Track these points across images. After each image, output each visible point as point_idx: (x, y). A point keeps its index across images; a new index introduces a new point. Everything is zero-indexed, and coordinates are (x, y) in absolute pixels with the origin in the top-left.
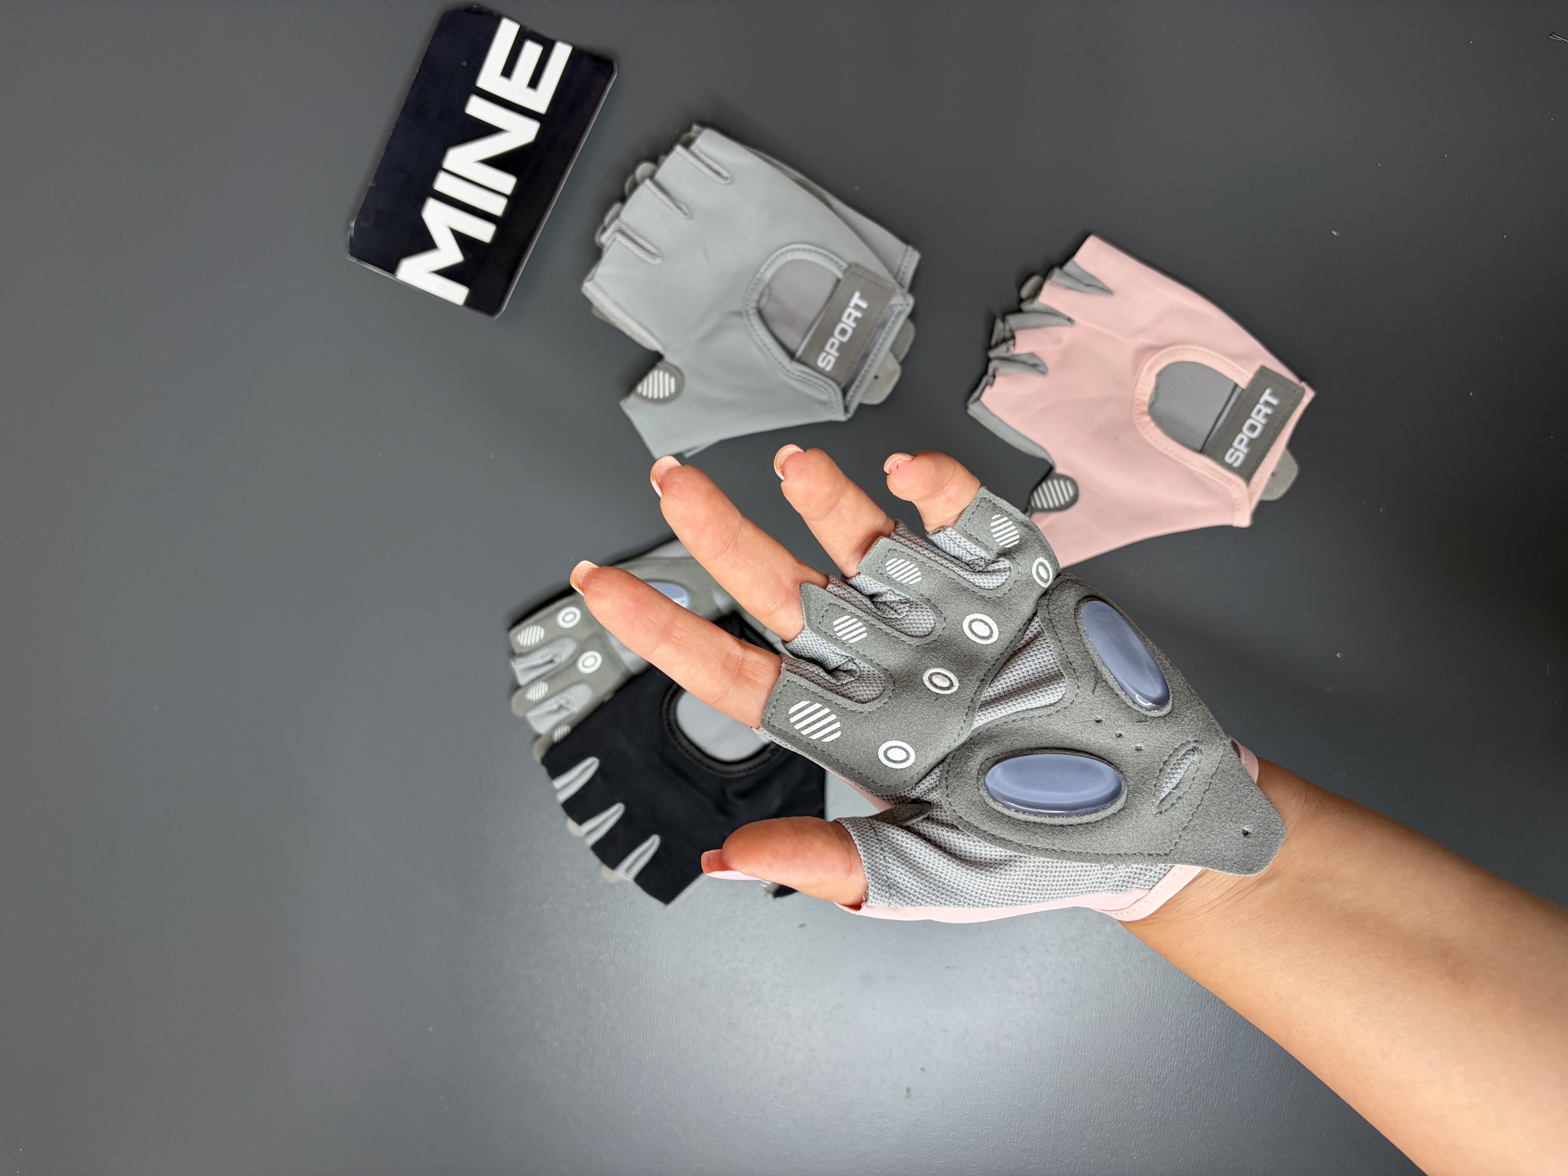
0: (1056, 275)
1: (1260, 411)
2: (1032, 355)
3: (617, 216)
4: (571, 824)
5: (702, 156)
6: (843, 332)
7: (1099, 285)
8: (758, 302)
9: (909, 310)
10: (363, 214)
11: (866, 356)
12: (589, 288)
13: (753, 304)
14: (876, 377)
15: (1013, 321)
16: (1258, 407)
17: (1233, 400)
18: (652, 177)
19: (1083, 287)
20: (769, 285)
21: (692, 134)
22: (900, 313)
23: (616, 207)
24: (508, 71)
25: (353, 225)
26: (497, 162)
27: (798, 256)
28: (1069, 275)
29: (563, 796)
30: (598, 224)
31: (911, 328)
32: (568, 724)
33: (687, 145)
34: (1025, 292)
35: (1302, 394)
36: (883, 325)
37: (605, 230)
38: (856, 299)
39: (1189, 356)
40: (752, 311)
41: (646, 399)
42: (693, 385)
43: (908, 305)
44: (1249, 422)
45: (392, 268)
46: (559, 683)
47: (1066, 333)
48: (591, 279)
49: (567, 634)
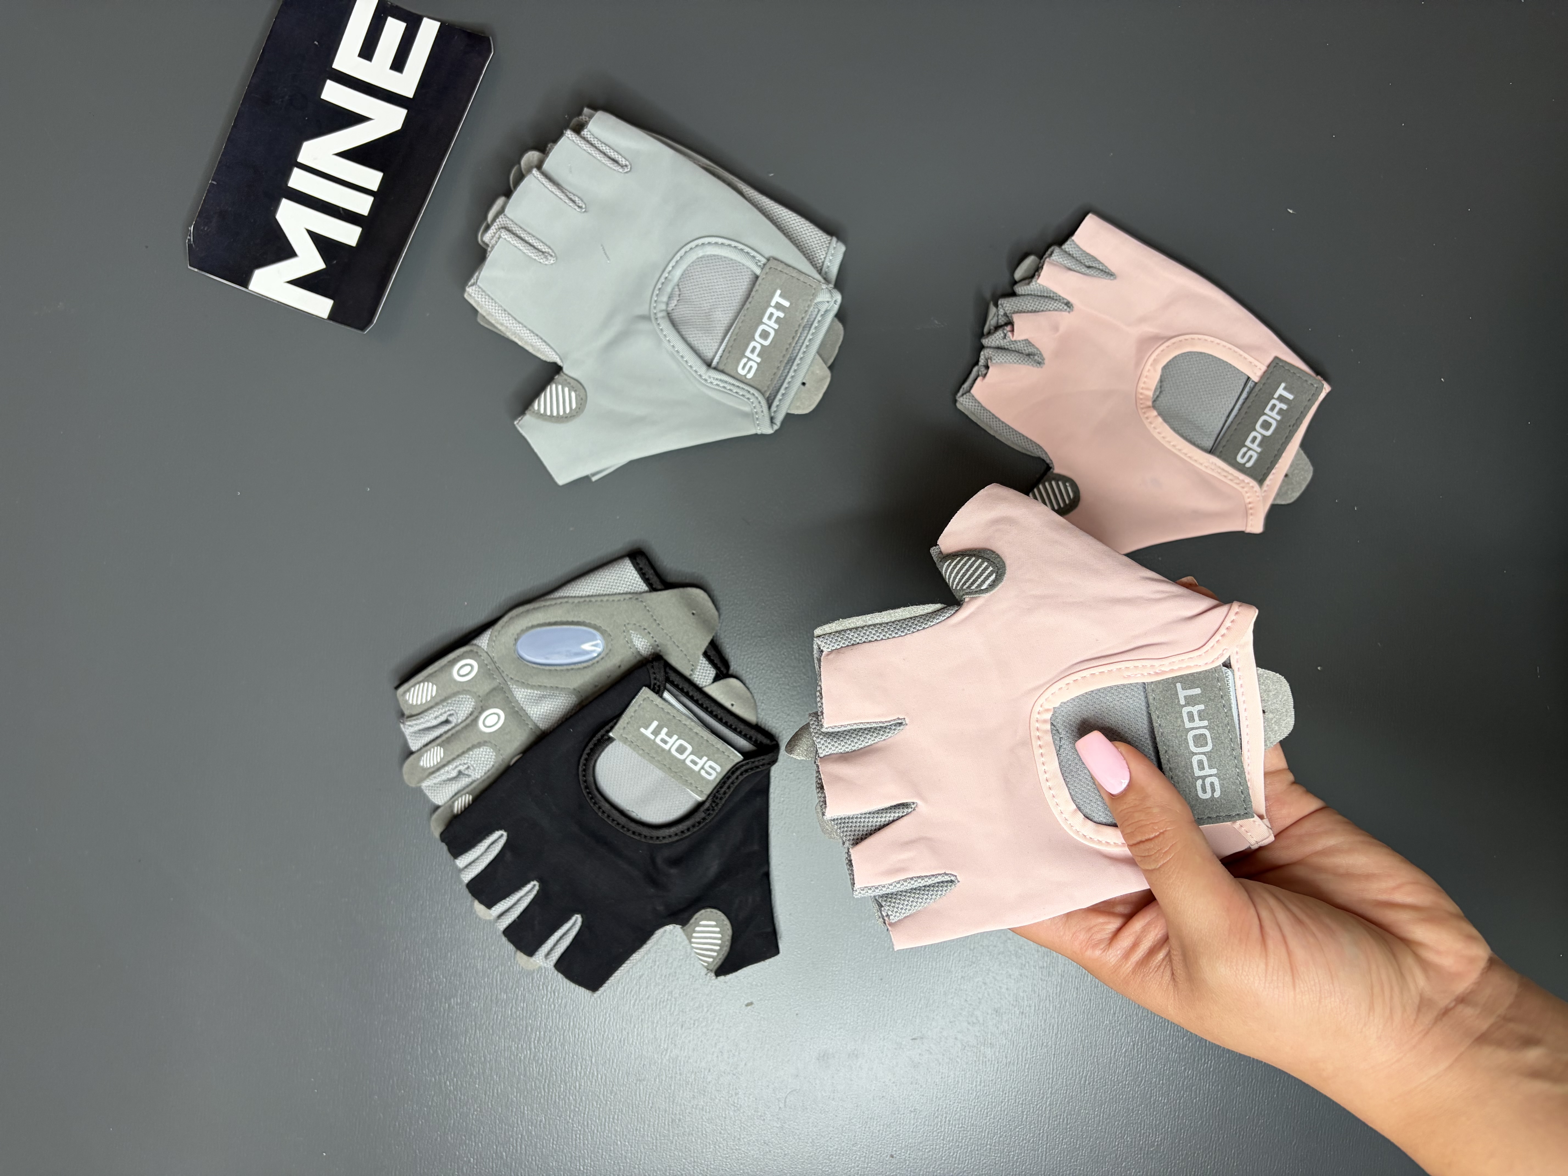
0: (1056, 254)
1: (1274, 406)
2: (1031, 343)
3: (502, 211)
4: (479, 908)
5: (595, 142)
6: (765, 335)
7: (1100, 266)
8: (667, 304)
9: (836, 308)
10: (203, 216)
12: (473, 294)
13: (662, 307)
14: (803, 385)
15: (1008, 305)
18: (539, 167)
19: (1084, 270)
20: (678, 286)
21: (583, 118)
22: (827, 312)
23: (500, 201)
24: (367, 51)
26: (359, 155)
27: (710, 251)
28: (1070, 256)
29: (468, 876)
30: (480, 221)
31: (839, 327)
32: (469, 793)
33: (578, 129)
34: (1021, 272)
36: (809, 324)
37: (488, 227)
38: (777, 298)
39: (1199, 346)
40: (661, 315)
41: (543, 417)
42: (597, 400)
43: (835, 302)
44: (1262, 419)
45: (244, 279)
46: (457, 747)
48: (474, 284)
49: (463, 689)
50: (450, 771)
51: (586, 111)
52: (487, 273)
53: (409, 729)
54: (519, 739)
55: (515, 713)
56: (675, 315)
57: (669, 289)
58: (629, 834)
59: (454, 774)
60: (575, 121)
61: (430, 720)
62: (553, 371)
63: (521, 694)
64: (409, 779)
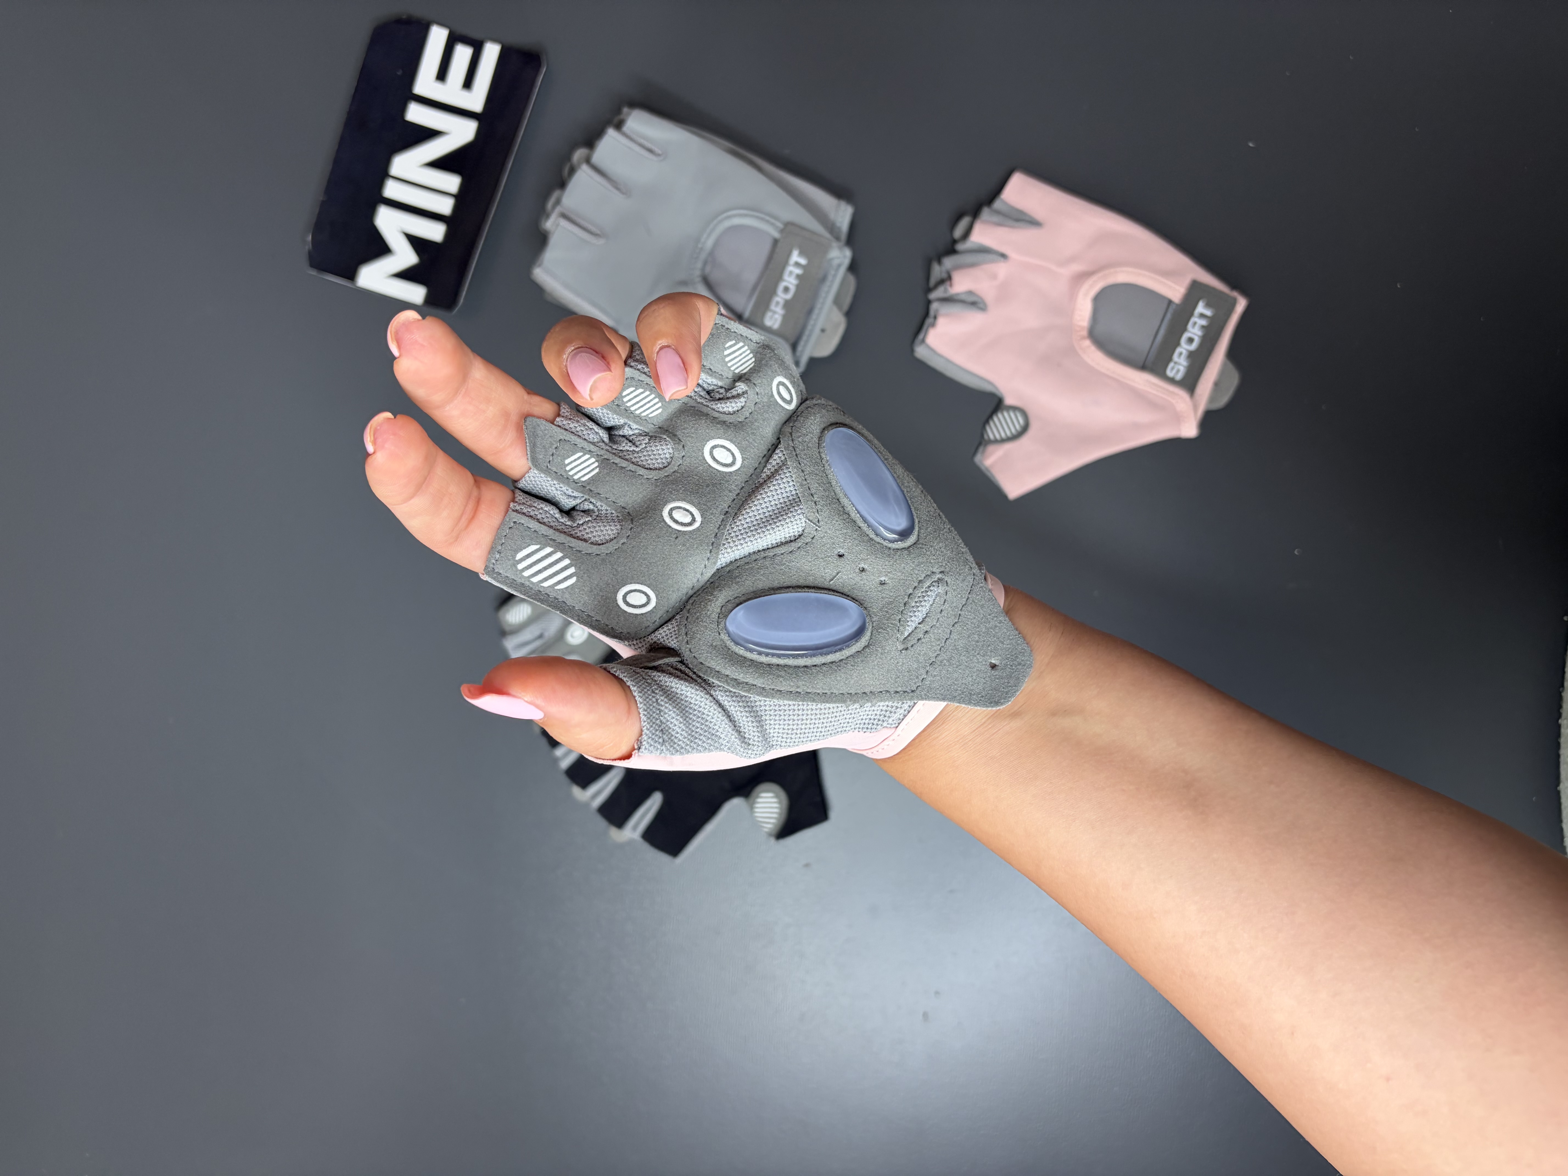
0: (986, 213)
1: (1195, 323)
2: (970, 293)
3: (558, 202)
4: (576, 789)
5: (633, 136)
6: (786, 289)
7: (1027, 219)
9: (847, 262)
10: (318, 227)
11: (810, 312)
12: (540, 274)
14: (823, 331)
15: (948, 262)
16: (1193, 320)
17: (1169, 316)
18: (588, 160)
19: (1012, 223)
20: (712, 253)
21: (623, 115)
22: (839, 266)
23: (556, 194)
24: (442, 75)
25: (310, 238)
26: (442, 164)
27: (737, 221)
28: (998, 212)
29: (565, 764)
30: (542, 212)
31: (851, 280)
33: (619, 126)
34: (958, 232)
35: (1234, 303)
36: (823, 279)
37: (548, 216)
38: (795, 257)
39: (1122, 277)
40: (698, 279)
43: (845, 257)
44: (1185, 336)
45: (351, 275)
47: (1002, 269)
48: (539, 266)
51: (625, 109)
52: (551, 254)
53: (510, 643)
56: (710, 278)
57: (703, 257)
60: (616, 119)
61: (526, 636)
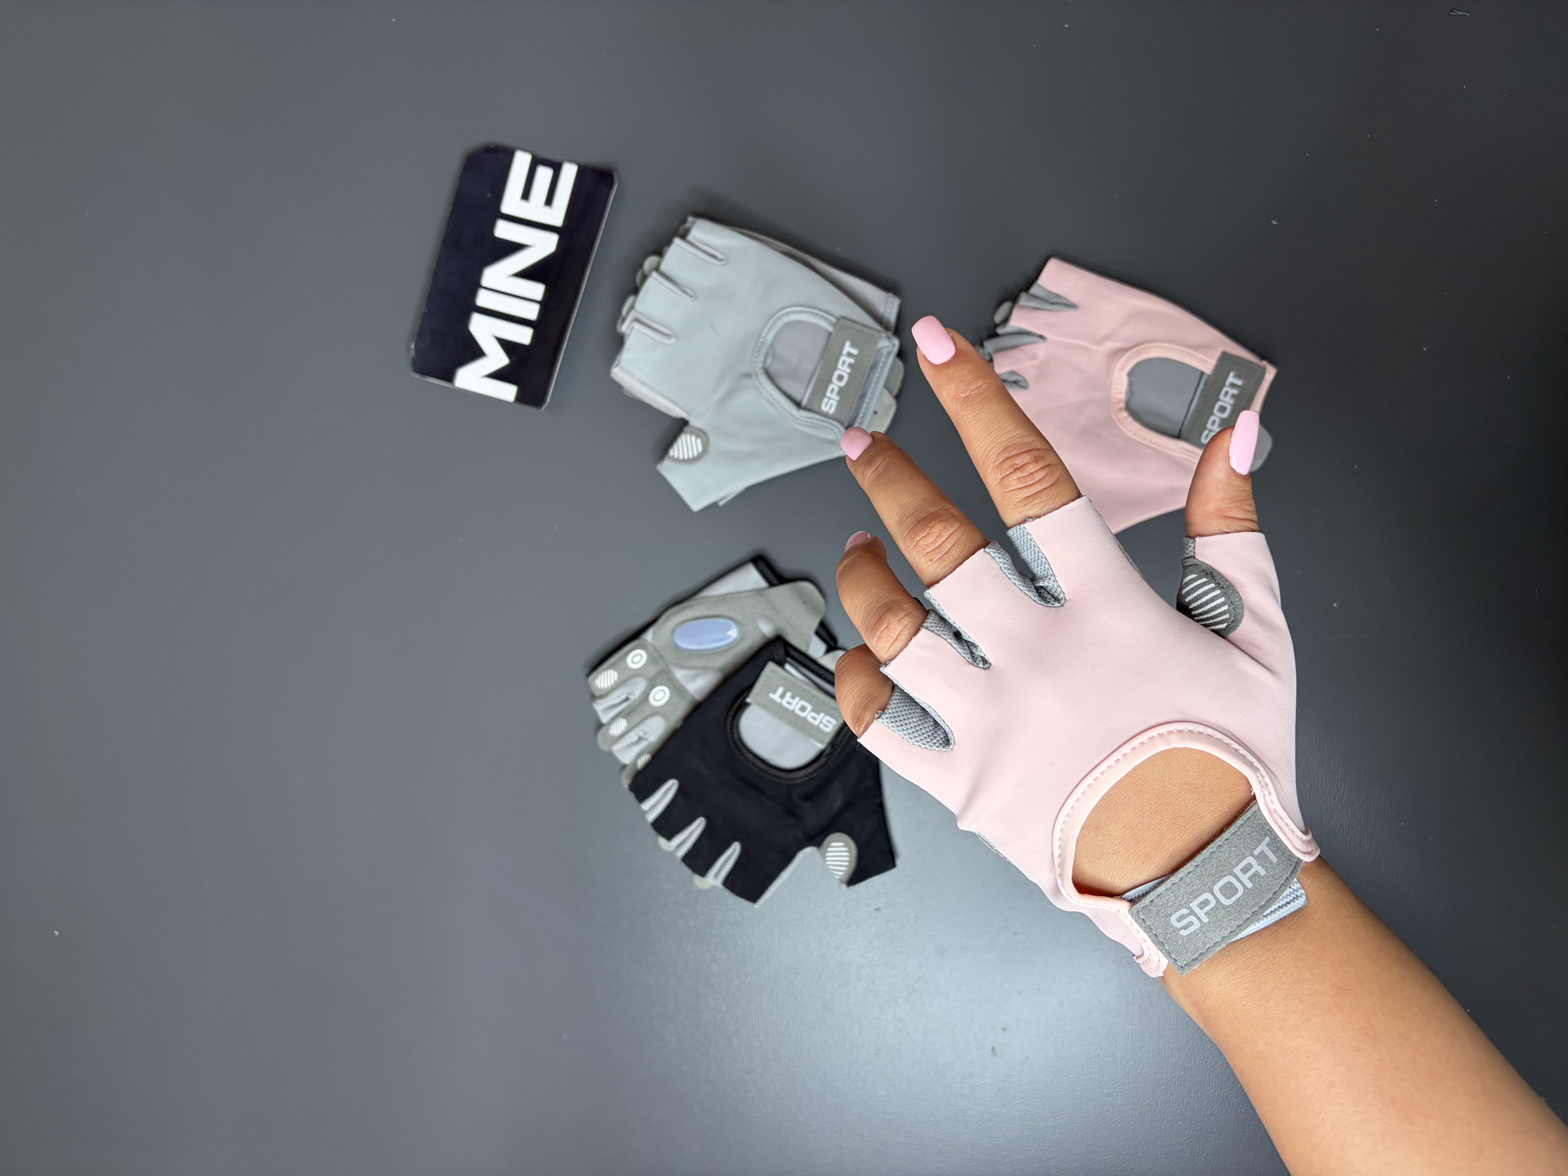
1: (1227, 393)
2: (1013, 373)
3: (632, 307)
4: (662, 841)
5: (698, 244)
6: (840, 378)
7: (1064, 301)
8: (764, 362)
9: (896, 350)
10: (420, 336)
11: (863, 396)
12: (617, 373)
13: (760, 365)
14: (875, 413)
15: (991, 345)
16: (1225, 389)
17: (1201, 386)
18: (657, 269)
19: (1049, 307)
20: (771, 347)
21: (688, 225)
22: (889, 353)
23: (630, 300)
24: (526, 195)
25: (413, 346)
26: (528, 274)
27: (793, 317)
28: (1035, 297)
29: (651, 817)
30: (617, 316)
31: (900, 364)
32: (648, 753)
33: (683, 237)
34: (998, 318)
35: (1263, 371)
36: (874, 367)
37: (624, 320)
38: (848, 348)
39: (1155, 352)
40: (760, 372)
41: (678, 460)
42: (718, 443)
43: (894, 346)
44: (1218, 404)
46: (636, 718)
47: (1040, 350)
48: (617, 365)
49: (637, 674)
50: (633, 737)
51: (690, 219)
52: (627, 356)
53: (599, 706)
54: (681, 710)
55: (677, 689)
56: (772, 370)
57: (764, 350)
58: (770, 777)
59: (635, 739)
60: (682, 229)
61: (614, 699)
62: (680, 426)
63: (680, 674)
64: (603, 745)
